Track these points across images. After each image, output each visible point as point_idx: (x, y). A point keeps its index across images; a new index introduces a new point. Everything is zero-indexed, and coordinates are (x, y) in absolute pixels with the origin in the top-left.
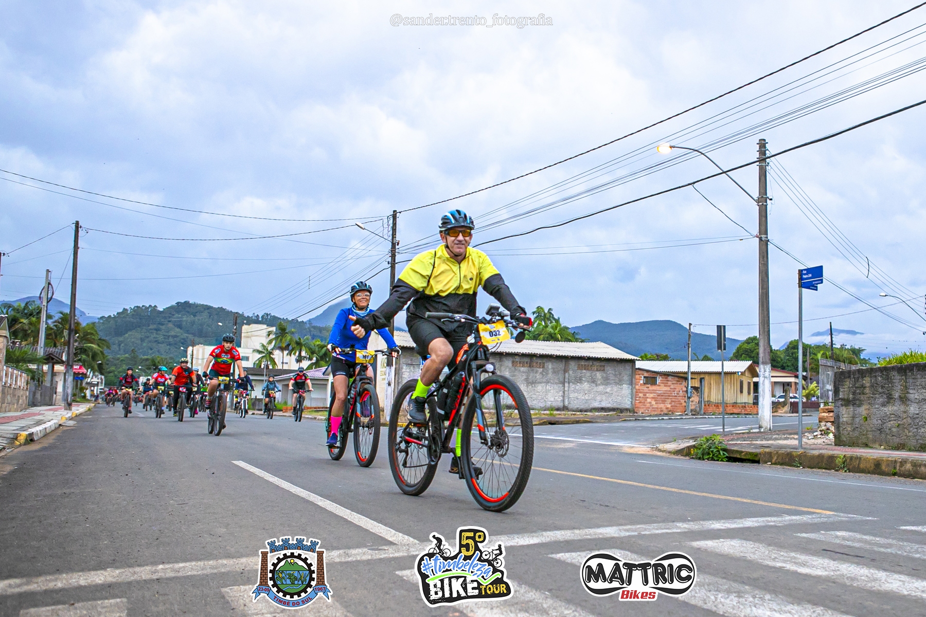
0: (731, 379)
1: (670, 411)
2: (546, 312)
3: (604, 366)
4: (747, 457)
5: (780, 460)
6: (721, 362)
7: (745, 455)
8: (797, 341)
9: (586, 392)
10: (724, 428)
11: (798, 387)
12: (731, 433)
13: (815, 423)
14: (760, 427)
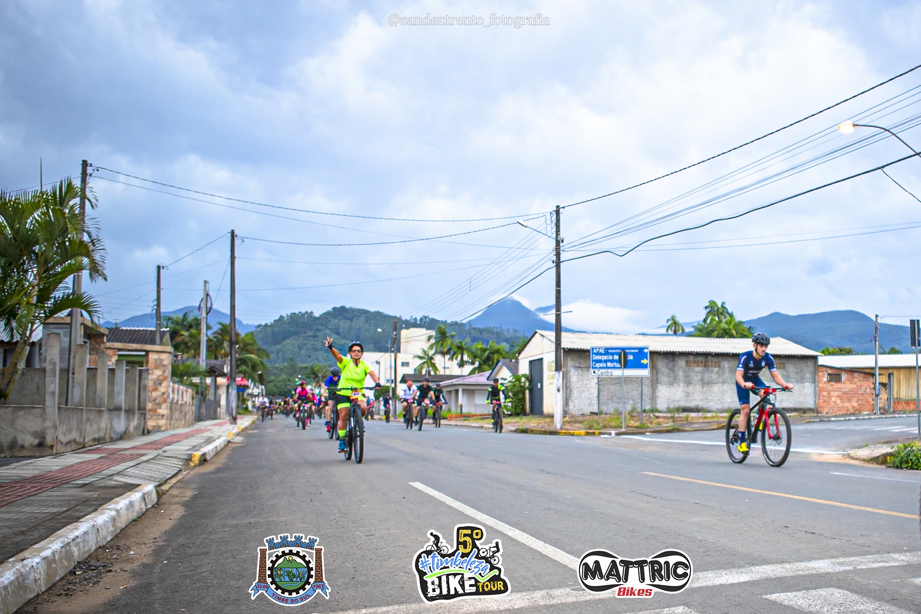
1: (856, 410)
2: (719, 306)
3: (784, 364)
6: (915, 356)
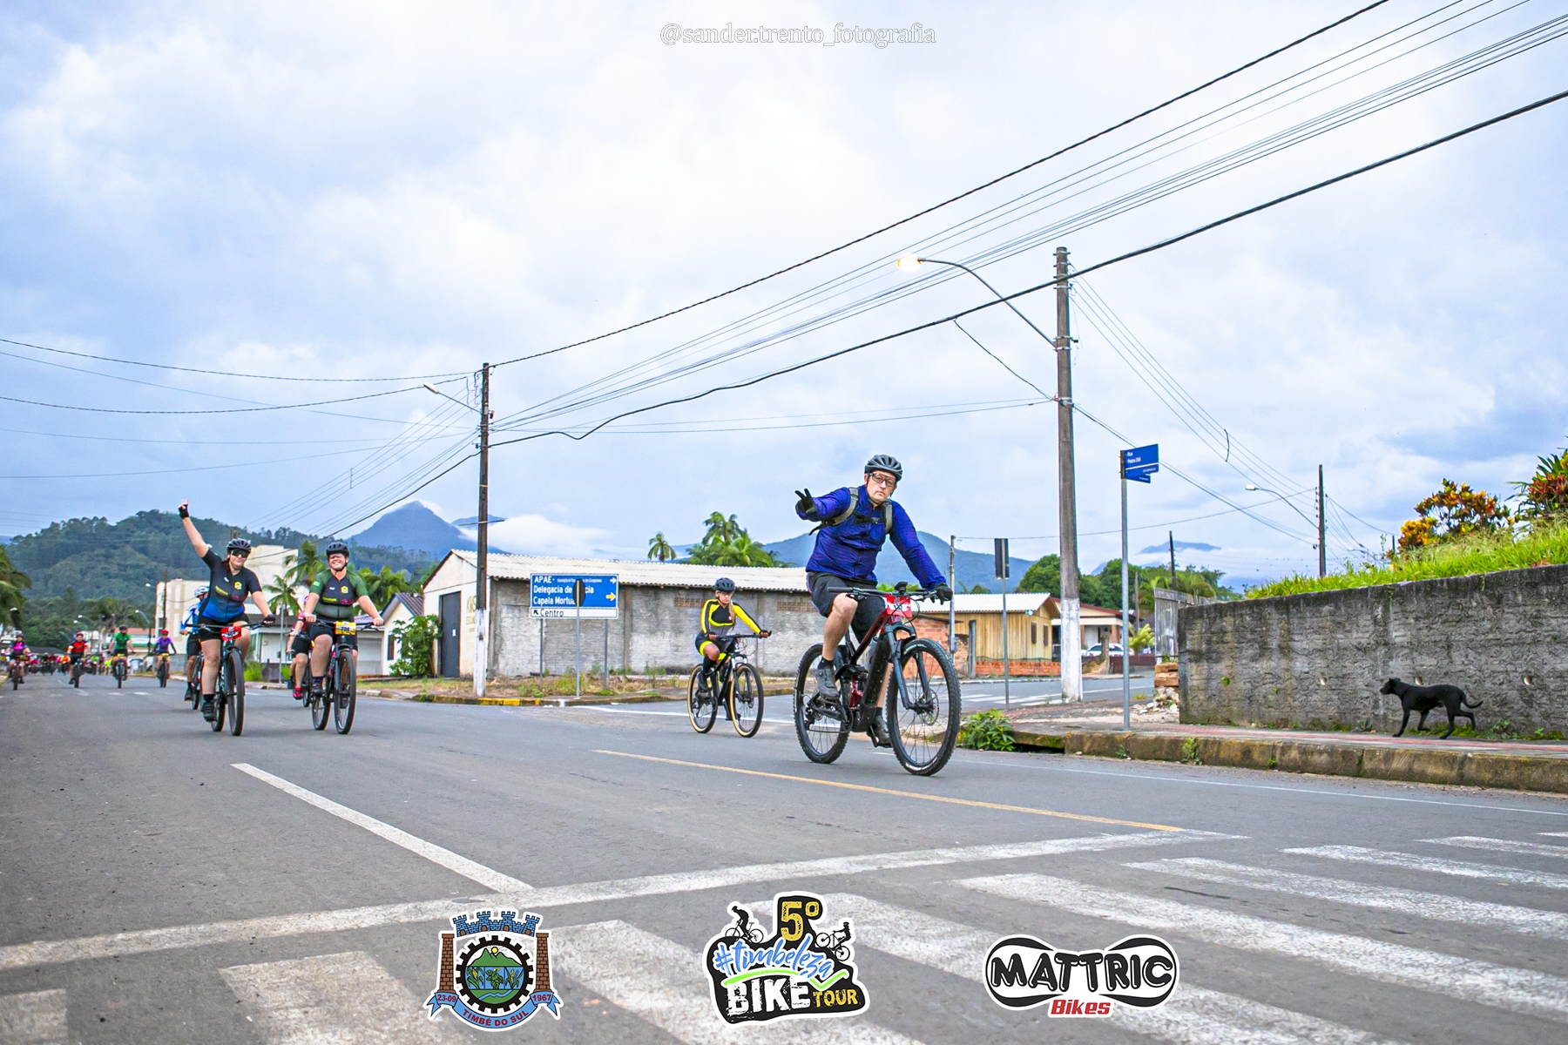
0: (1017, 622)
2: (727, 520)
4: (1046, 744)
5: (1096, 747)
6: (1001, 596)
7: (1041, 741)
8: (1119, 562)
9: (792, 645)
10: (1007, 699)
11: (1121, 632)
12: (1019, 707)
13: (1149, 689)
14: (1064, 696)
